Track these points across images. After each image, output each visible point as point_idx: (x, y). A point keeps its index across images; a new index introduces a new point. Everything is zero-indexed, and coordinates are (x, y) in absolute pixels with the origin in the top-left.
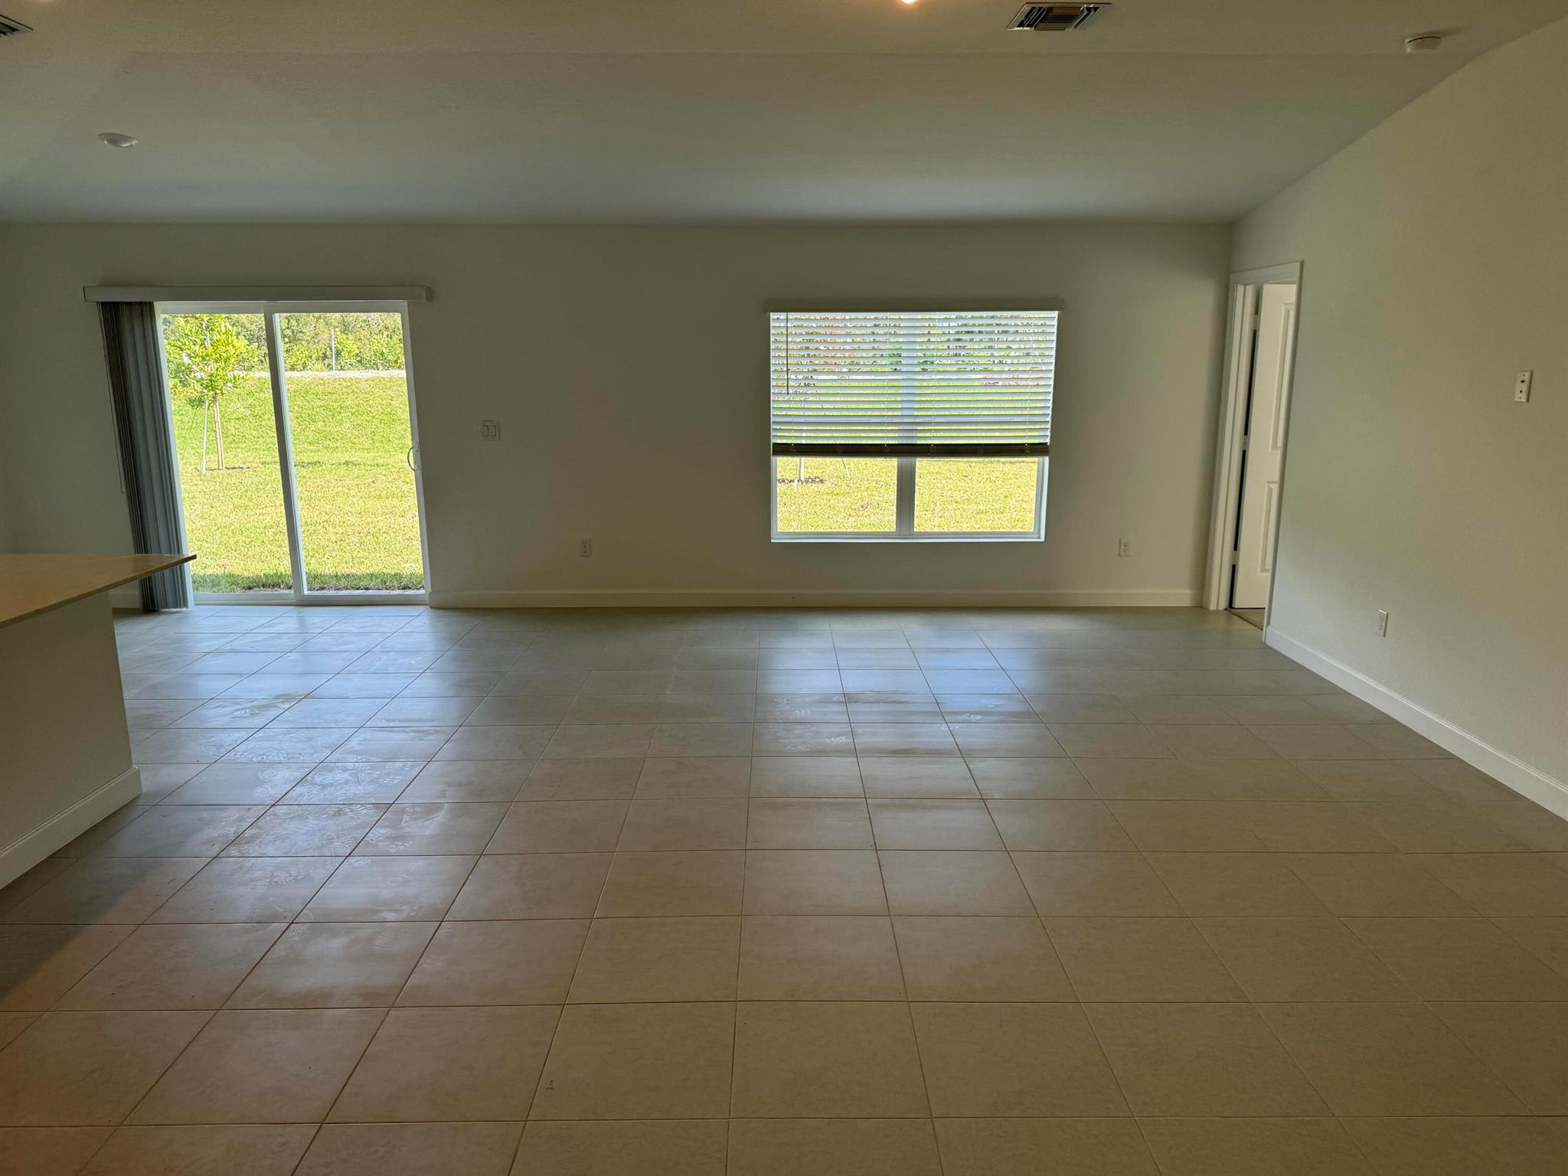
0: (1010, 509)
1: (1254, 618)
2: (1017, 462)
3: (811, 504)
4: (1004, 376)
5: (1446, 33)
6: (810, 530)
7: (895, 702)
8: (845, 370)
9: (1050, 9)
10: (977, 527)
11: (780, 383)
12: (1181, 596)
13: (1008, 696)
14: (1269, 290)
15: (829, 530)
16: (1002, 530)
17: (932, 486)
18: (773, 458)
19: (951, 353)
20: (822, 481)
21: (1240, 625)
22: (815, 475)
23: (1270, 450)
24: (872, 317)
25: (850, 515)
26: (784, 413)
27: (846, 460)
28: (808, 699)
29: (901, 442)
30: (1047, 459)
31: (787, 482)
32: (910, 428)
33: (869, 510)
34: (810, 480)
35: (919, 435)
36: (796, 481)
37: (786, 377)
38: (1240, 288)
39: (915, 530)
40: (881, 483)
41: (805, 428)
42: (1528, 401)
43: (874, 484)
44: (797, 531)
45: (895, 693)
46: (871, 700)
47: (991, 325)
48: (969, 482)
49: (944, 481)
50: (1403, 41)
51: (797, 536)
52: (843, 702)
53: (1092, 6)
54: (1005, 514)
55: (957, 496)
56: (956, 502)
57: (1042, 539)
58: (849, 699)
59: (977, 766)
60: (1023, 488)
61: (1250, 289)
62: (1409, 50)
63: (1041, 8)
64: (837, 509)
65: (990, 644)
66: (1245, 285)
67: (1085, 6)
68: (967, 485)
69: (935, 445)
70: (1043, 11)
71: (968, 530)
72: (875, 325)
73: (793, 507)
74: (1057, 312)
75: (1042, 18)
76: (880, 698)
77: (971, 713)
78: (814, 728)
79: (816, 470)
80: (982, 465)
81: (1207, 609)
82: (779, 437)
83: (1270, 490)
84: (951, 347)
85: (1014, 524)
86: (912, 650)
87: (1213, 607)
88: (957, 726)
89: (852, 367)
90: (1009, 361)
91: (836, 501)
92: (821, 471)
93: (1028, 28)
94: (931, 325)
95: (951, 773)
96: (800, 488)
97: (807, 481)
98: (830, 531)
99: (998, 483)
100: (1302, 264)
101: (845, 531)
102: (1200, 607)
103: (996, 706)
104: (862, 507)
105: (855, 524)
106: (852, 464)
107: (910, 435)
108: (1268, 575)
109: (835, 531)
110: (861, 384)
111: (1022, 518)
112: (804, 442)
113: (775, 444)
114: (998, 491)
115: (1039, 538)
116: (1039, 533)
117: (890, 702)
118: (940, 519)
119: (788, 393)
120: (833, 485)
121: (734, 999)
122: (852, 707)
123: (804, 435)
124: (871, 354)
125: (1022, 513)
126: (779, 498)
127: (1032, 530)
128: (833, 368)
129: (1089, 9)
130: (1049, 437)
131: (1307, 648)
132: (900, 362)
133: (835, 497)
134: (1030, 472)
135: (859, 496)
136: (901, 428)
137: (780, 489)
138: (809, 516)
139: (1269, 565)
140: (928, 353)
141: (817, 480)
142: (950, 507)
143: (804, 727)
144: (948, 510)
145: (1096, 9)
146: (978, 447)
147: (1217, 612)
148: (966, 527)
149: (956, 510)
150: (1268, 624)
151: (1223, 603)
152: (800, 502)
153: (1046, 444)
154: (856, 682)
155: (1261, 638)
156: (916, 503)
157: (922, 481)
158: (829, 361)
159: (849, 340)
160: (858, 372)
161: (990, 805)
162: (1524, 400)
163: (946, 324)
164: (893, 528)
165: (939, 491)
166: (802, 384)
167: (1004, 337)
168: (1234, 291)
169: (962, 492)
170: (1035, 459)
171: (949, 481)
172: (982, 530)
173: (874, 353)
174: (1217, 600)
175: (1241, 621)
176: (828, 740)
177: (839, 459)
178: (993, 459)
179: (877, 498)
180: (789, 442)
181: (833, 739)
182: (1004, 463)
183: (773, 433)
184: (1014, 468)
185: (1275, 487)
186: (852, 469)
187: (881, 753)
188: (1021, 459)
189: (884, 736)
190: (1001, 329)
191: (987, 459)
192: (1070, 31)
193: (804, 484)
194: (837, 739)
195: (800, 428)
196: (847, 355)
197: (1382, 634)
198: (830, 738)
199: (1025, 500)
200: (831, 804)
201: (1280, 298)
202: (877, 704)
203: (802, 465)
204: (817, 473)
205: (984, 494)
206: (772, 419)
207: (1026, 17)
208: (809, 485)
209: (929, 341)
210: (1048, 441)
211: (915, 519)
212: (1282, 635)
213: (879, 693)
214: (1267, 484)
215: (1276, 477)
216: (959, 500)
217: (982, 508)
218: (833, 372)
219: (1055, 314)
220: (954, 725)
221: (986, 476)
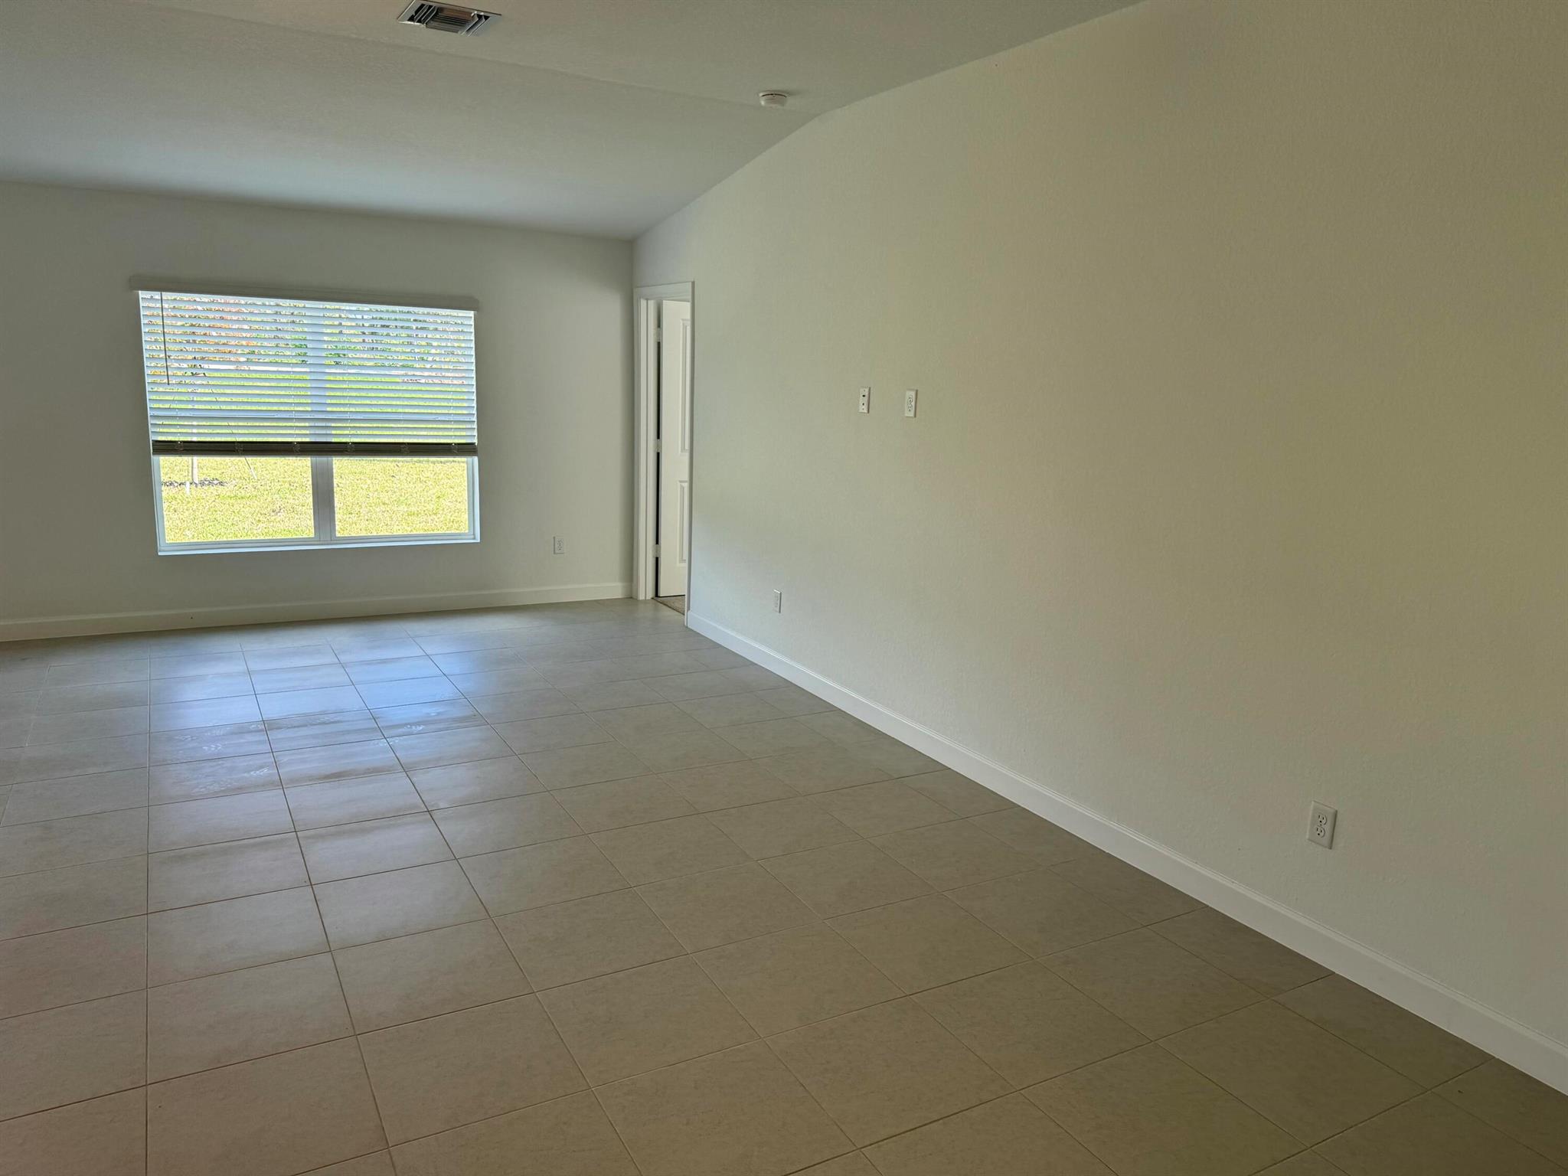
0: (443, 510)
1: (677, 605)
2: (447, 462)
3: (209, 510)
4: (426, 374)
5: (790, 93)
6: (210, 540)
7: (324, 723)
8: (243, 359)
9: (440, 10)
10: (409, 529)
11: (158, 371)
12: (613, 589)
13: (451, 702)
14: (667, 305)
15: (234, 539)
16: (436, 532)
17: (355, 487)
18: (155, 458)
19: (367, 346)
20: (221, 484)
21: (667, 613)
22: (212, 476)
23: (680, 452)
24: (272, 304)
25: (259, 521)
26: (167, 406)
27: (251, 459)
28: (218, 733)
29: (313, 440)
30: (476, 459)
31: (176, 484)
32: (324, 424)
33: (282, 515)
34: (207, 483)
35: (334, 432)
36: (188, 483)
37: (165, 365)
38: (643, 303)
39: (338, 535)
40: (295, 485)
41: (195, 423)
42: (868, 412)
43: (287, 485)
44: (192, 541)
45: (324, 713)
46: (296, 724)
47: (408, 320)
48: (397, 482)
49: (369, 482)
50: (758, 95)
51: (194, 547)
52: (262, 730)
53: (482, 14)
54: (439, 516)
55: (385, 497)
56: (384, 504)
57: (478, 540)
58: (269, 726)
59: (420, 778)
60: (456, 489)
61: (652, 304)
62: (763, 103)
63: (430, 7)
64: (243, 514)
65: (429, 652)
66: (647, 300)
67: (476, 12)
68: (395, 485)
69: (353, 443)
70: (433, 10)
71: (400, 533)
72: (276, 313)
73: (187, 513)
74: (472, 312)
75: (430, 15)
76: (307, 721)
77: (411, 724)
78: (228, 764)
79: (212, 471)
80: (411, 465)
81: (637, 600)
82: (160, 432)
83: (682, 488)
84: (366, 341)
85: (449, 525)
86: (343, 666)
87: (641, 597)
88: (397, 740)
89: (251, 357)
90: (430, 359)
91: (242, 506)
92: (220, 472)
93: (418, 24)
94: (343, 316)
95: (393, 791)
96: (194, 493)
97: (202, 484)
98: (236, 539)
99: (429, 483)
100: (693, 283)
101: (254, 538)
102: (631, 598)
103: (439, 714)
104: (273, 511)
105: (266, 530)
106: (258, 464)
107: (324, 432)
108: (686, 565)
109: (241, 539)
110: (263, 376)
111: (457, 519)
112: (195, 439)
113: (156, 442)
114: (431, 492)
115: (474, 539)
116: (474, 534)
117: (319, 724)
118: (367, 523)
119: (169, 384)
120: (236, 488)
121: (144, 1084)
122: (274, 735)
123: (195, 431)
124: (273, 344)
125: (456, 514)
126: (165, 506)
127: (467, 531)
128: (227, 357)
129: (480, 17)
130: (476, 437)
131: (720, 627)
132: (306, 353)
133: (239, 501)
134: (459, 471)
135: (269, 499)
136: (312, 424)
137: (166, 493)
138: (207, 524)
139: (686, 557)
140: (340, 346)
141: (216, 482)
142: (378, 510)
143: (215, 763)
144: (376, 513)
145: (486, 18)
146: (402, 446)
147: (645, 601)
148: (399, 530)
149: (384, 512)
150: (689, 609)
151: (650, 594)
152: (195, 507)
153: (473, 444)
154: (275, 708)
155: (684, 622)
156: (337, 504)
157: (344, 482)
158: (221, 348)
159: (246, 327)
160: (258, 363)
161: (437, 815)
162: (866, 411)
163: (359, 317)
164: (311, 533)
165: (364, 492)
166: (189, 373)
167: (421, 334)
168: (638, 302)
169: (390, 493)
170: (464, 459)
171: (374, 481)
172: (415, 532)
173: (276, 343)
174: (645, 591)
175: (664, 607)
176: (246, 775)
177: (242, 458)
178: (421, 459)
179: (291, 501)
180: (176, 439)
181: (252, 773)
182: (434, 463)
183: (151, 429)
184: (445, 467)
185: (686, 485)
186: (259, 470)
187: (310, 780)
188: (451, 459)
189: (315, 762)
190: (420, 325)
191: (415, 459)
192: (463, 33)
193: (199, 486)
194: (258, 772)
195: (190, 423)
196: (244, 343)
197: (778, 610)
198: (249, 772)
199: (459, 500)
200: (254, 845)
201: (677, 313)
202: (305, 728)
203: (195, 466)
204: (213, 474)
205: (415, 495)
206: (150, 413)
207: (417, 12)
208: (206, 488)
209: (341, 332)
210: (475, 441)
211: (337, 523)
212: (703, 619)
213: (306, 715)
214: (679, 484)
215: (686, 477)
216: (387, 502)
217: (413, 509)
218: (230, 362)
219: (471, 314)
220: (393, 739)
221: (415, 476)
